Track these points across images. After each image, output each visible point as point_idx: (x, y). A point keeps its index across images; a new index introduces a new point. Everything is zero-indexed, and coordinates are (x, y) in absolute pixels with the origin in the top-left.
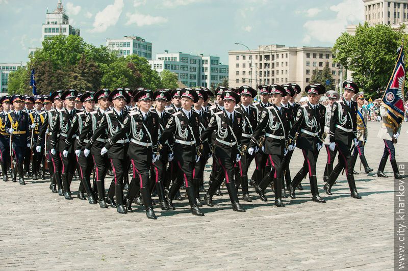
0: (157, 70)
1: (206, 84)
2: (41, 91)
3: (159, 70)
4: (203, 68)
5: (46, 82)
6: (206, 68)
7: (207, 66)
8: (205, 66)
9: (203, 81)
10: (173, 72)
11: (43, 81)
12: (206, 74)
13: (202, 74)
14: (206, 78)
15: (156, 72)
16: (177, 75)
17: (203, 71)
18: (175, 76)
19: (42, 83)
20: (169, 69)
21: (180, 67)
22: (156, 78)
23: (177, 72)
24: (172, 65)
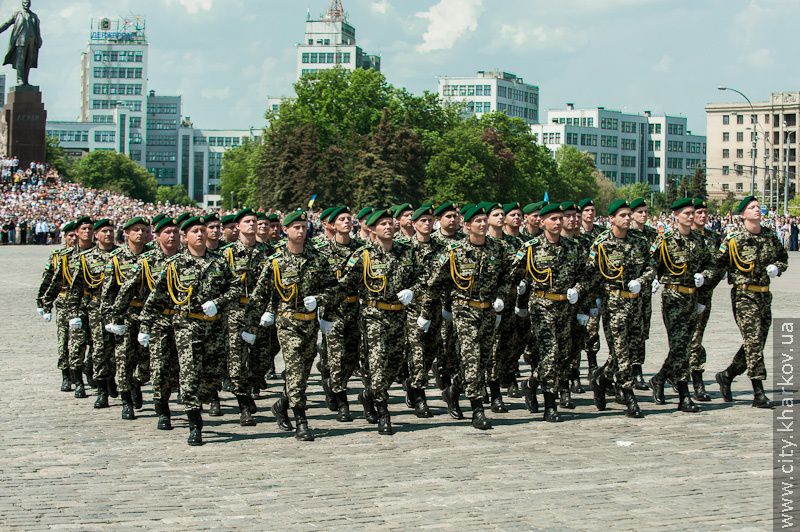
0: (547, 146)
1: (658, 176)
2: (293, 191)
3: (553, 147)
4: (651, 142)
5: (304, 172)
6: (658, 143)
7: (660, 137)
8: (654, 137)
9: (651, 171)
10: (583, 152)
11: (298, 169)
12: (657, 154)
13: (648, 154)
14: (658, 165)
15: (547, 151)
16: (592, 157)
17: (651, 149)
18: (589, 159)
19: (296, 174)
20: (575, 143)
21: (599, 139)
22: (546, 164)
23: (594, 149)
24: (583, 136)
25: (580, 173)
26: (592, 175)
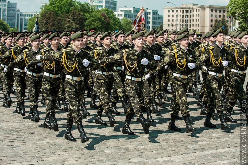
0: (119, 18)
1: (150, 27)
2: (48, 29)
3: (120, 18)
4: (148, 17)
5: (51, 24)
6: (150, 17)
7: (150, 16)
8: (149, 16)
9: (147, 25)
10: (129, 19)
11: (49, 23)
12: (149, 20)
13: (147, 20)
14: (150, 23)
15: (119, 19)
16: (131, 21)
17: (148, 19)
18: (130, 22)
19: (48, 25)
20: (127, 17)
21: (133, 16)
22: (118, 23)
23: (132, 19)
24: (129, 15)
25: (128, 25)
26: (131, 26)
